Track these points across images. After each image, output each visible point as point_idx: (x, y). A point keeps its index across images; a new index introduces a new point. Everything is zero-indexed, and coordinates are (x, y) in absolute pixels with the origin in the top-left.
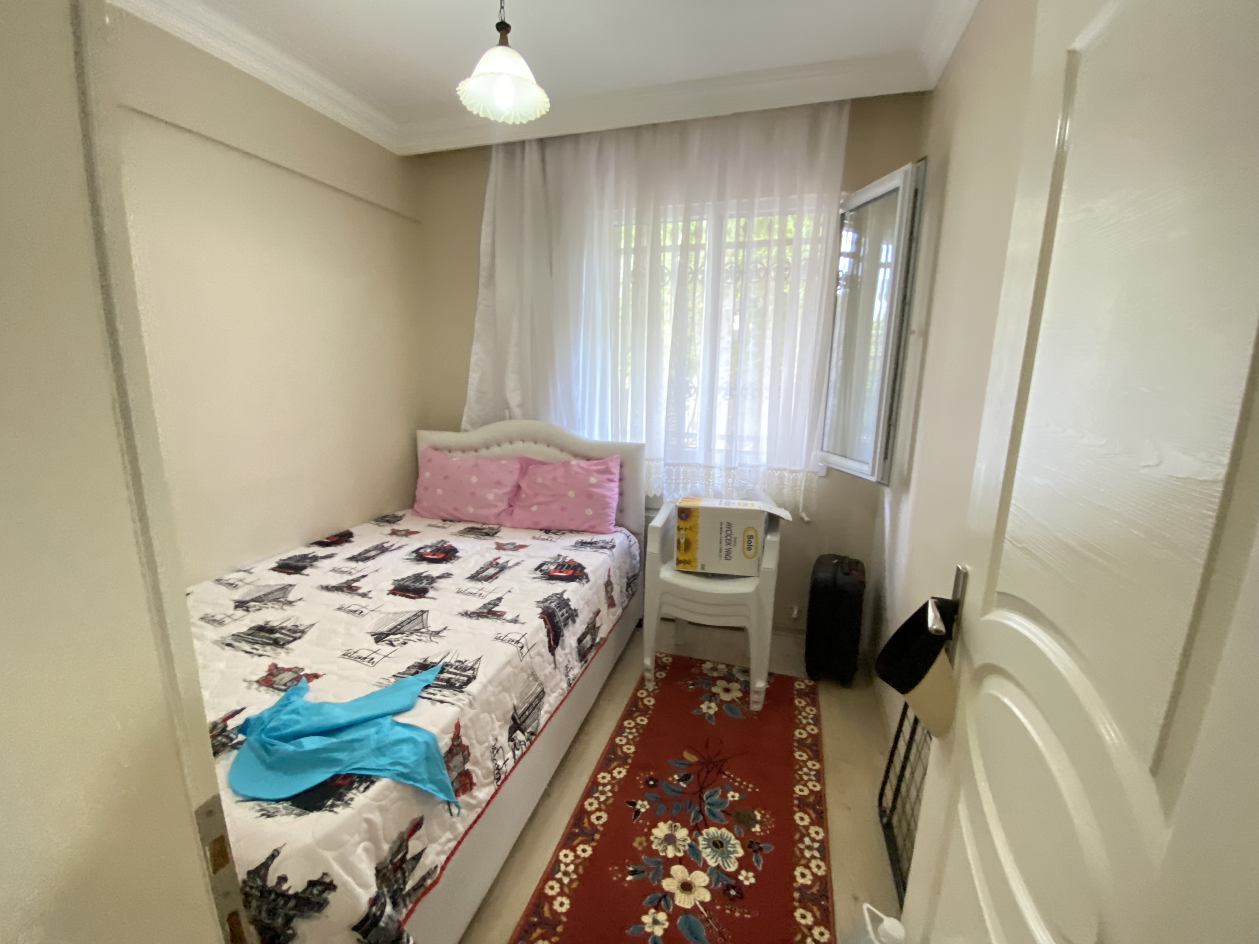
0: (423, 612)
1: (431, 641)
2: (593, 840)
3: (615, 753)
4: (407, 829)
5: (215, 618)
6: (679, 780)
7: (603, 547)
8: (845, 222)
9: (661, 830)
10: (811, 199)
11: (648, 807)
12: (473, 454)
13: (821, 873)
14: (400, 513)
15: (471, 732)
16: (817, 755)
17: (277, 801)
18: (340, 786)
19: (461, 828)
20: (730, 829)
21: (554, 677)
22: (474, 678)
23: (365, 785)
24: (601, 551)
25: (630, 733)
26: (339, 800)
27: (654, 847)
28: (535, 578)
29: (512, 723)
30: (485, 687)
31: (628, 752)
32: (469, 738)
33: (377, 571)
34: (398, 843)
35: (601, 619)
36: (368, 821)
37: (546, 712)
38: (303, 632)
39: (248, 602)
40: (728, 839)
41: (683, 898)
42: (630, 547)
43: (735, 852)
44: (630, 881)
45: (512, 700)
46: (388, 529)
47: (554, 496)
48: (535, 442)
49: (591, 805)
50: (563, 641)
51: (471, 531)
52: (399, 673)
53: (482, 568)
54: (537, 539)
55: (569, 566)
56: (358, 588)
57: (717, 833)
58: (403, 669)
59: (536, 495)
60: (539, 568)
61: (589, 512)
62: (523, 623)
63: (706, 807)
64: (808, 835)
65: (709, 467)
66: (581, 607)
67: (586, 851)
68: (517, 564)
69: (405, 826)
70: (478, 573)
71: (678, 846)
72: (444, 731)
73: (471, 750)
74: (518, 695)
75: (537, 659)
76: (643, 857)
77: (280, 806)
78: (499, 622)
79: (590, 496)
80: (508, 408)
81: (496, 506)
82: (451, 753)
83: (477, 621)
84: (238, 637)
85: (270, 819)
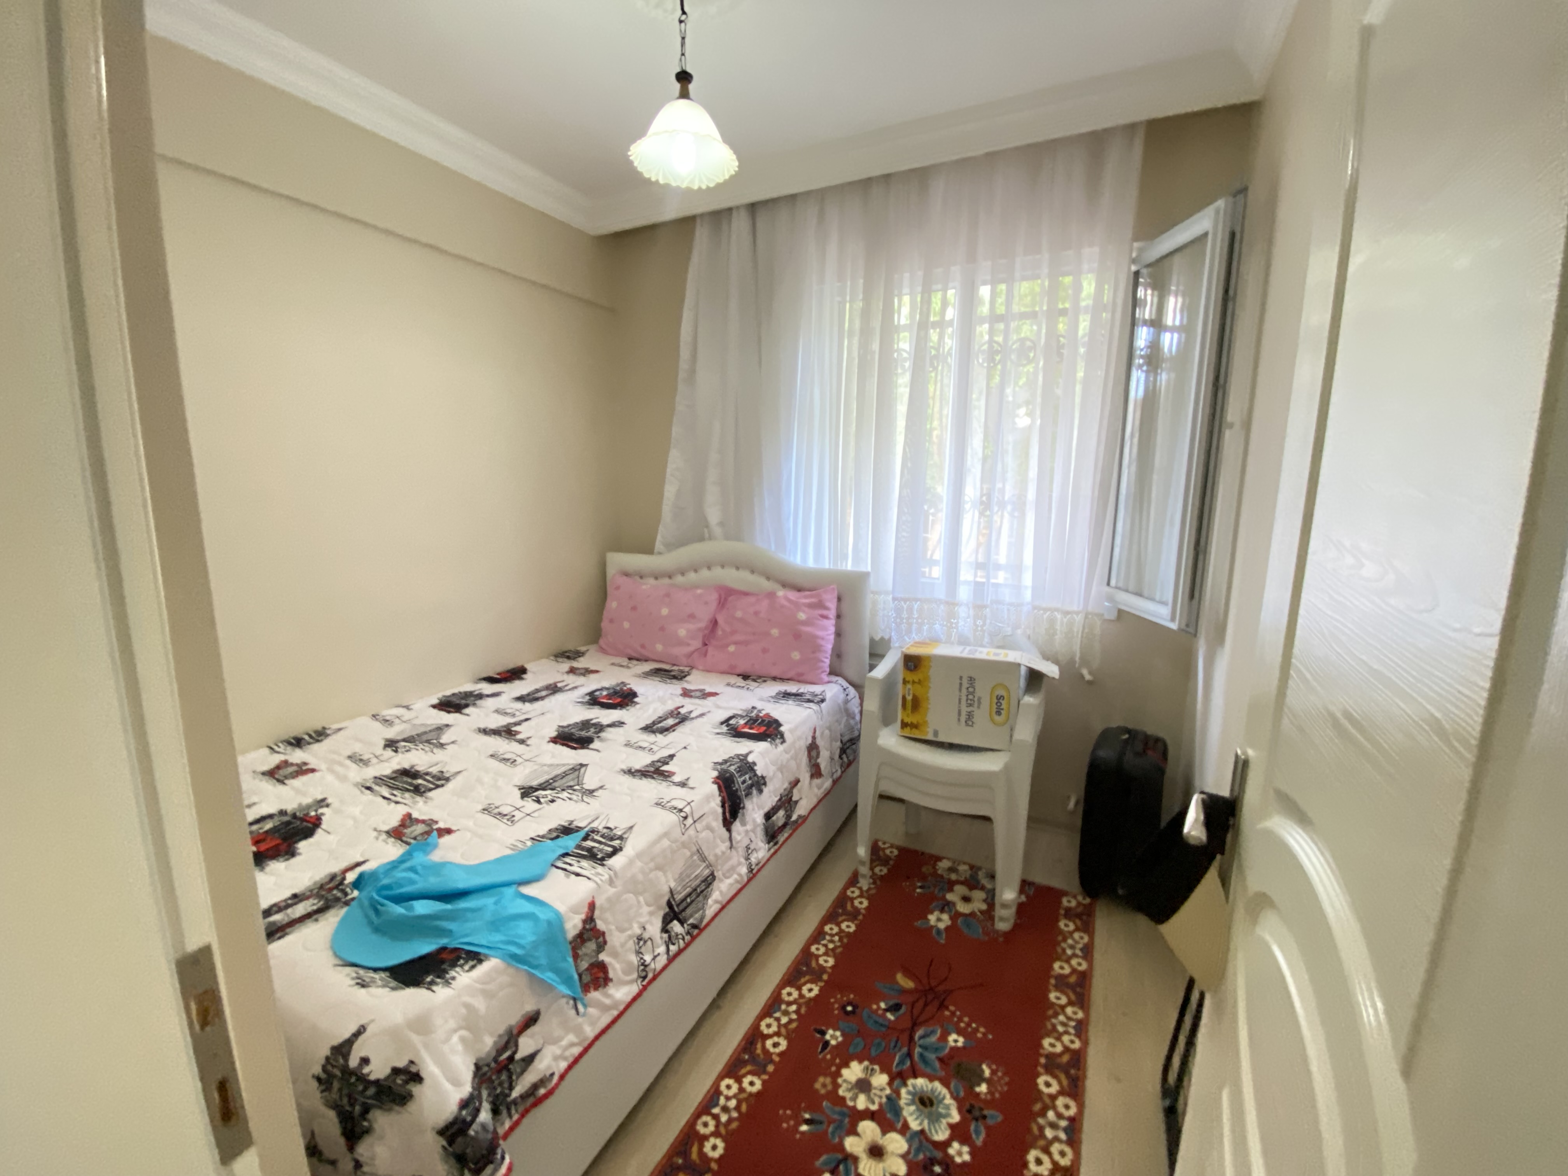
0: (582, 765)
1: (583, 800)
2: (765, 1072)
3: (808, 965)
4: (517, 1022)
5: (361, 757)
6: (886, 1010)
7: (809, 701)
8: (1141, 280)
9: (854, 1072)
10: (1091, 253)
11: (840, 1039)
12: (666, 581)
13: (1065, 1162)
14: (583, 649)
15: (608, 916)
16: (1082, 999)
17: (376, 970)
18: (443, 962)
19: (590, 1032)
20: (946, 1085)
21: (729, 858)
22: (621, 849)
23: (471, 963)
24: (806, 705)
25: (832, 941)
26: (439, 977)
27: (841, 1092)
28: (718, 734)
29: (667, 910)
30: (631, 862)
31: (825, 965)
32: (605, 921)
33: (543, 714)
34: (505, 1038)
35: (800, 791)
36: (467, 1006)
37: (716, 902)
38: (447, 780)
39: (397, 741)
40: (941, 1096)
41: (868, 1166)
42: (846, 702)
43: (948, 1115)
44: (803, 1133)
45: (667, 881)
46: (566, 666)
47: (754, 634)
48: (738, 568)
49: (768, 1026)
50: (743, 815)
51: (657, 673)
52: (538, 836)
53: (660, 717)
54: (732, 686)
55: (763, 721)
56: (517, 733)
57: (927, 1086)
58: (543, 831)
59: (734, 632)
60: (726, 722)
61: (796, 655)
62: (692, 788)
63: (918, 1050)
64: (1054, 1108)
65: (952, 604)
66: (771, 774)
67: (753, 1084)
68: (702, 715)
69: (514, 1019)
70: (654, 723)
71: (872, 1095)
72: (574, 910)
73: (608, 938)
74: (677, 876)
75: (705, 834)
76: (824, 1103)
77: (376, 976)
78: (664, 784)
79: (797, 636)
80: (707, 526)
81: (689, 645)
82: (581, 938)
83: (640, 781)
84: (379, 780)
85: (363, 991)
